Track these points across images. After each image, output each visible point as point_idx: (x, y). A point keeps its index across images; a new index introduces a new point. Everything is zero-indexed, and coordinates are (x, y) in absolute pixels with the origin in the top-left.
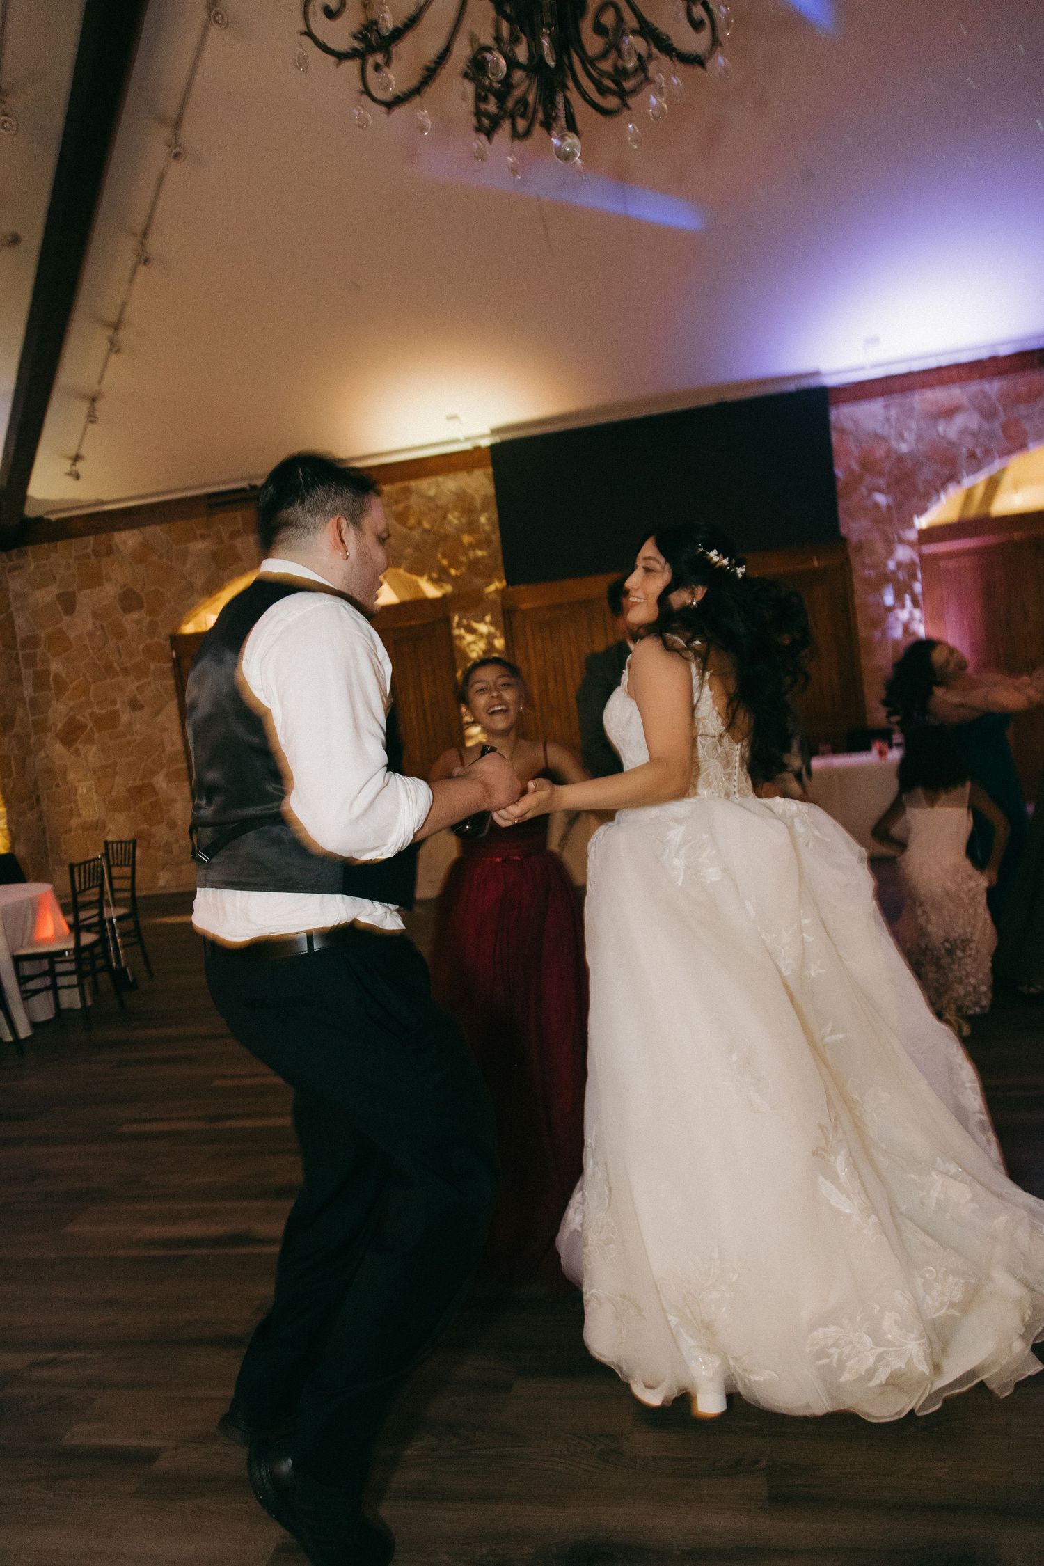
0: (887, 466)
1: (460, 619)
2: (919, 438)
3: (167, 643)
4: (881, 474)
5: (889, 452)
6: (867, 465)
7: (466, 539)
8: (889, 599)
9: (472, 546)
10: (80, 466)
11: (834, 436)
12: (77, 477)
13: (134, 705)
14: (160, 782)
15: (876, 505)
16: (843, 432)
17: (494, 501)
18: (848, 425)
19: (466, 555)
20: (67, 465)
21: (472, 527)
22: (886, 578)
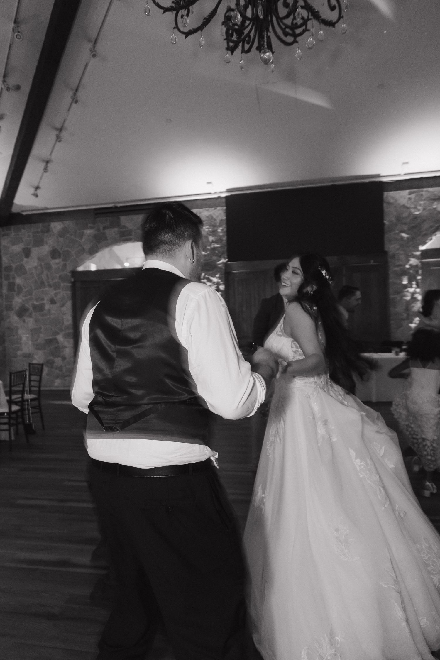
0: (409, 220)
1: (205, 275)
2: (424, 209)
3: (69, 275)
4: (405, 224)
5: (410, 214)
6: (399, 219)
7: (211, 238)
8: (405, 282)
9: (213, 242)
10: (39, 192)
11: (385, 205)
12: (36, 196)
13: (53, 302)
14: (60, 338)
15: (402, 238)
16: (389, 203)
17: (225, 222)
18: (392, 201)
19: (210, 245)
20: (32, 191)
21: (214, 233)
22: (405, 272)
